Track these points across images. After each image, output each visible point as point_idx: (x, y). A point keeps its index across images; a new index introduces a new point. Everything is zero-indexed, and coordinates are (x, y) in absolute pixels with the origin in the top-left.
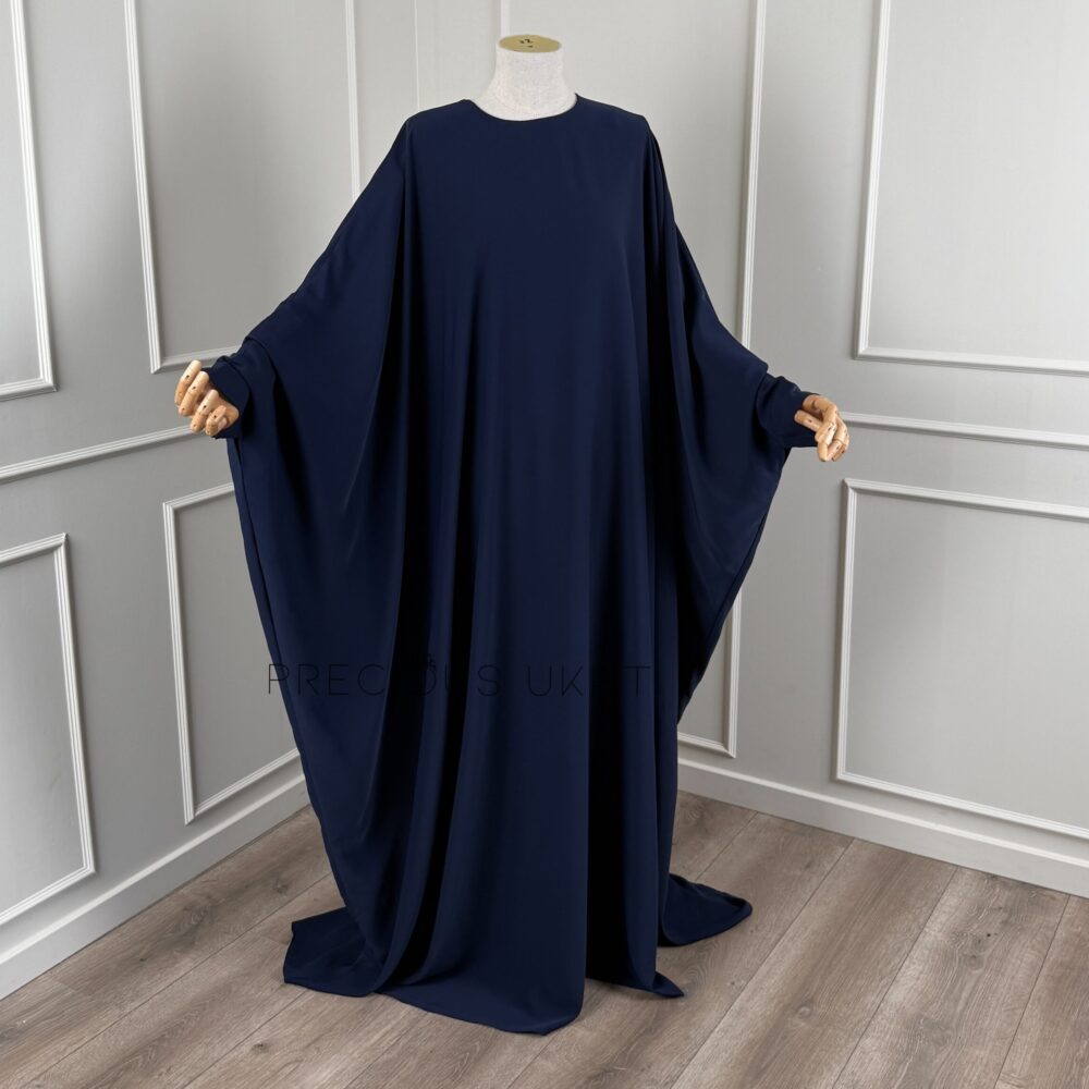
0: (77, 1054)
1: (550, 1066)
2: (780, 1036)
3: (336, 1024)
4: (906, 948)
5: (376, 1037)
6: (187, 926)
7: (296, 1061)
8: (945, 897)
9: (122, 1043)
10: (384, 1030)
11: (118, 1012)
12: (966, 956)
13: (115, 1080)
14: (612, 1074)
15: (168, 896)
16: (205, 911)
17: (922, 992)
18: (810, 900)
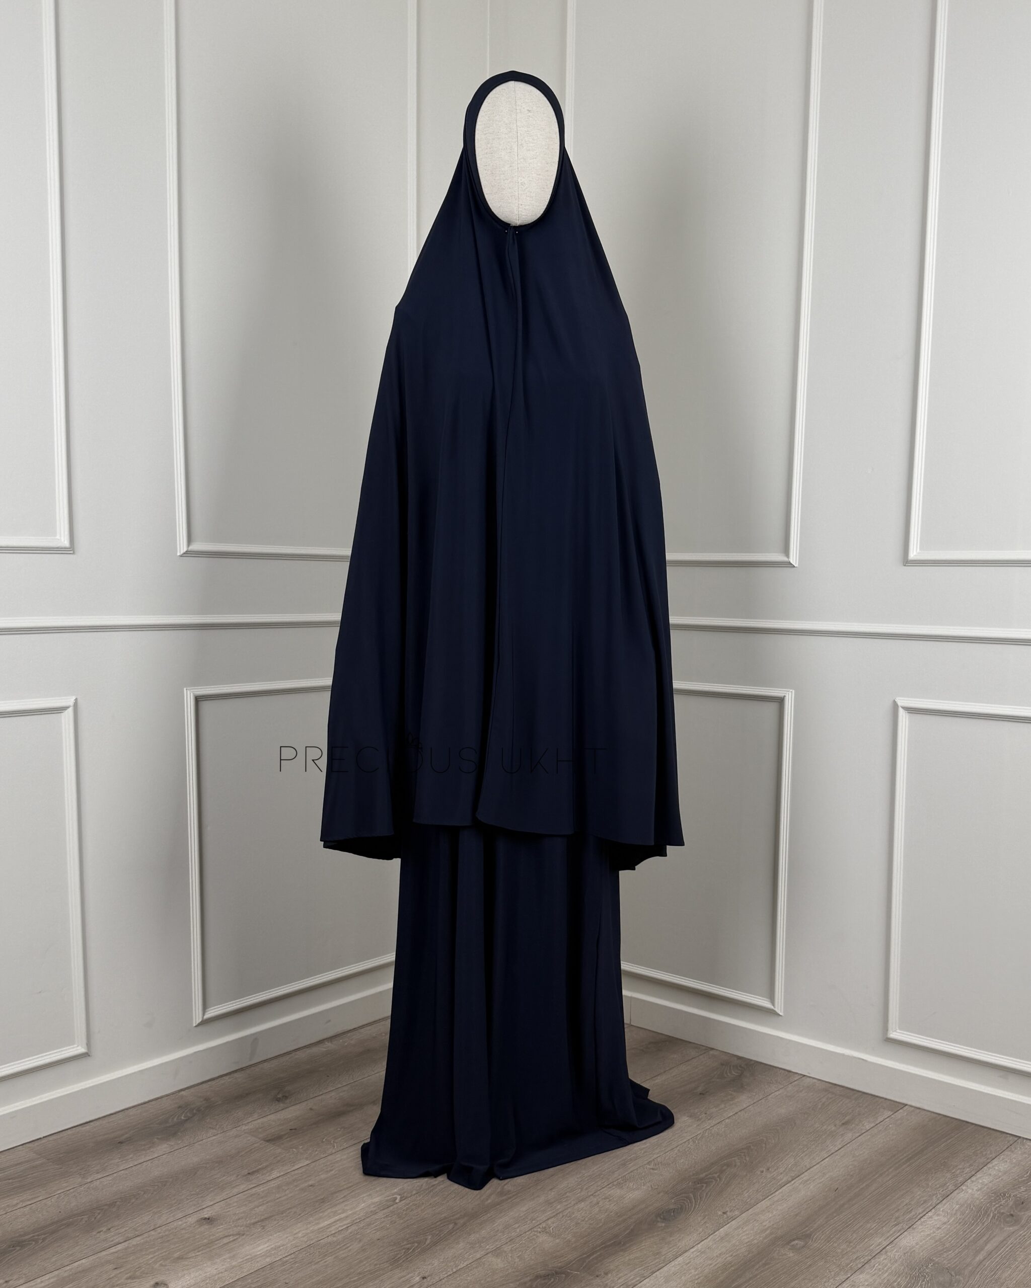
1: (498, 1263)
2: (761, 1263)
3: (290, 1208)
4: (935, 1201)
5: (326, 1223)
6: (175, 1120)
7: (239, 1234)
8: (995, 1162)
10: (337, 1218)
11: (80, 1180)
12: (1003, 1213)
14: (564, 1276)
15: (167, 1095)
16: (198, 1111)
17: (940, 1239)
18: (837, 1153)
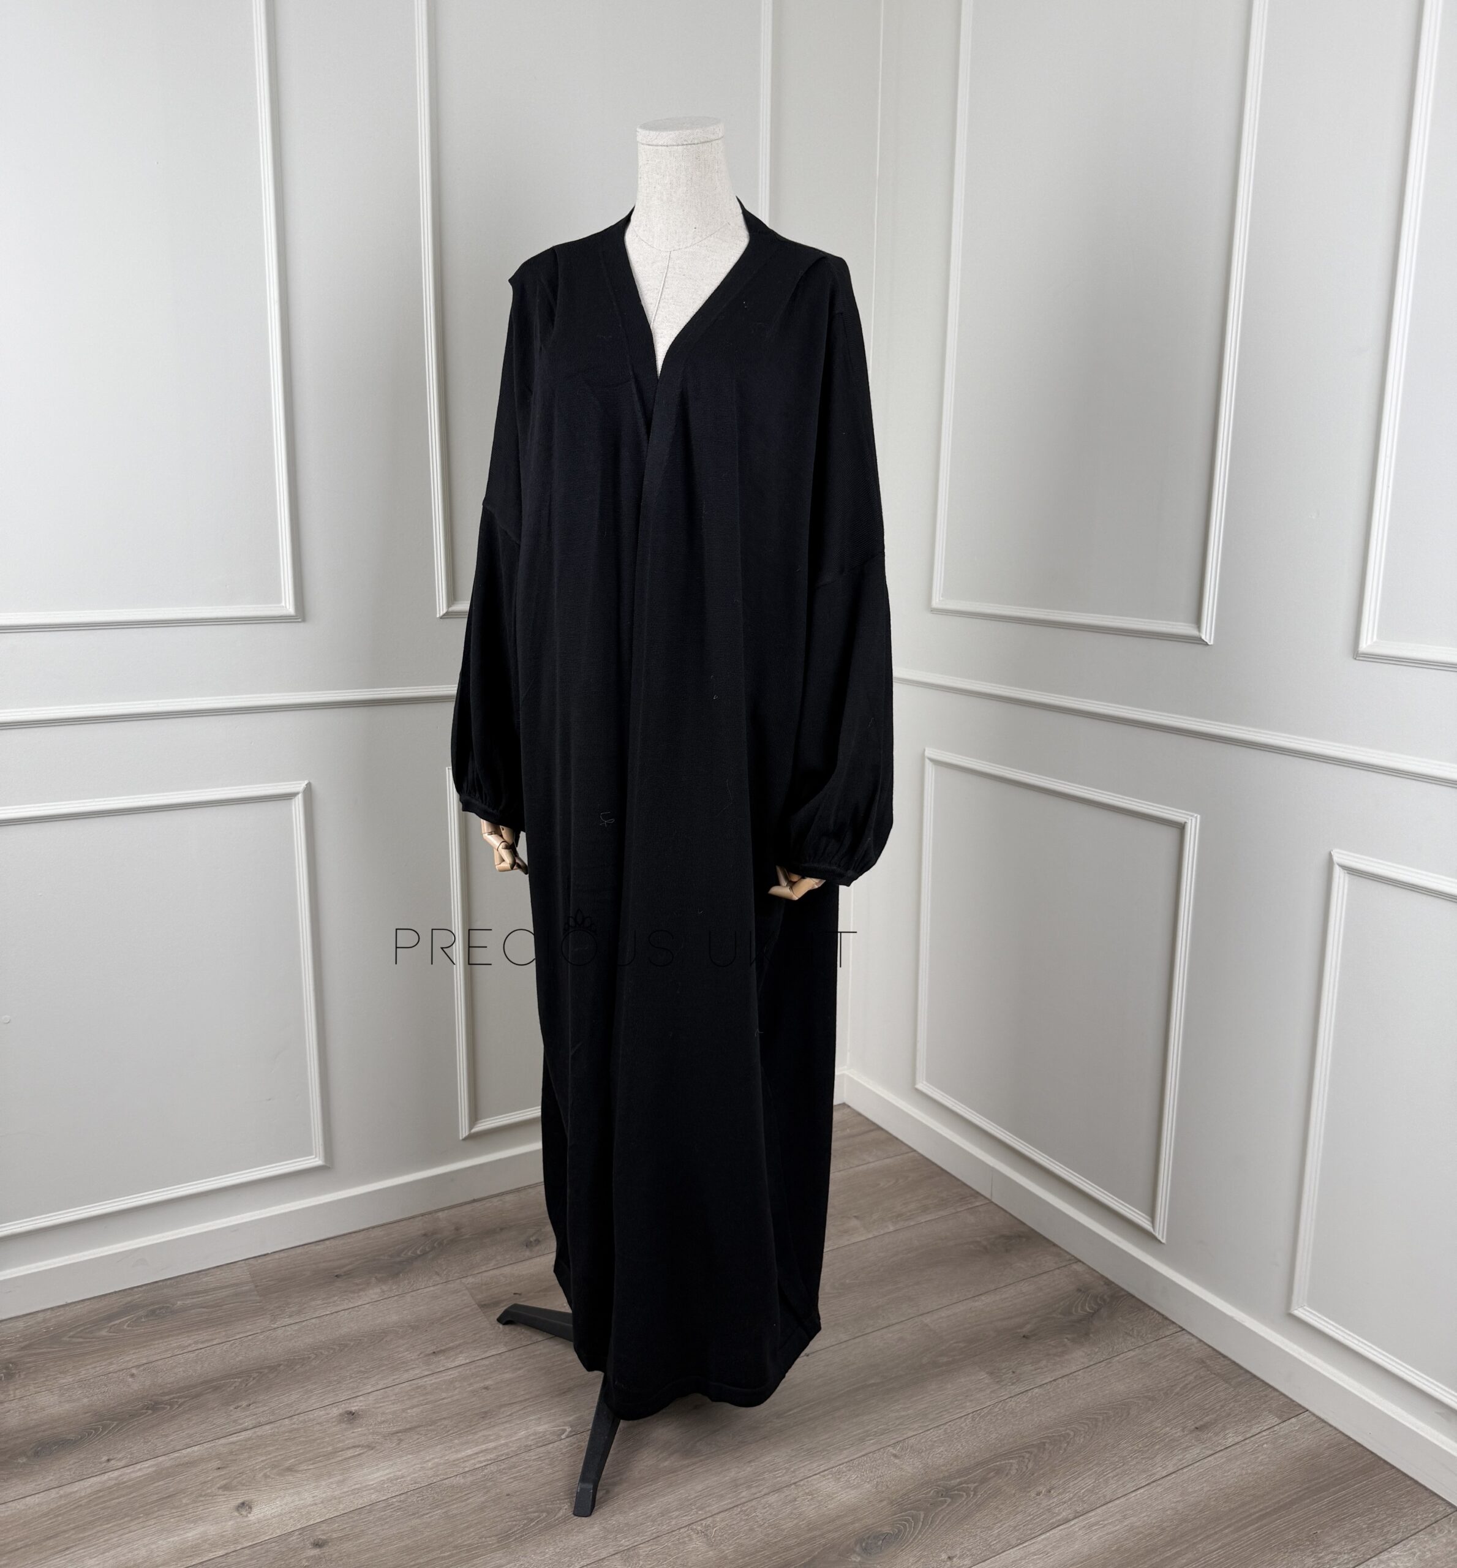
0: (192, 1355)
3: (445, 1418)
5: (469, 1452)
6: (409, 1254)
7: (368, 1446)
9: (241, 1358)
10: (484, 1447)
11: (268, 1323)
13: (198, 1396)
15: (422, 1215)
16: (440, 1244)
18: (1164, 1479)
